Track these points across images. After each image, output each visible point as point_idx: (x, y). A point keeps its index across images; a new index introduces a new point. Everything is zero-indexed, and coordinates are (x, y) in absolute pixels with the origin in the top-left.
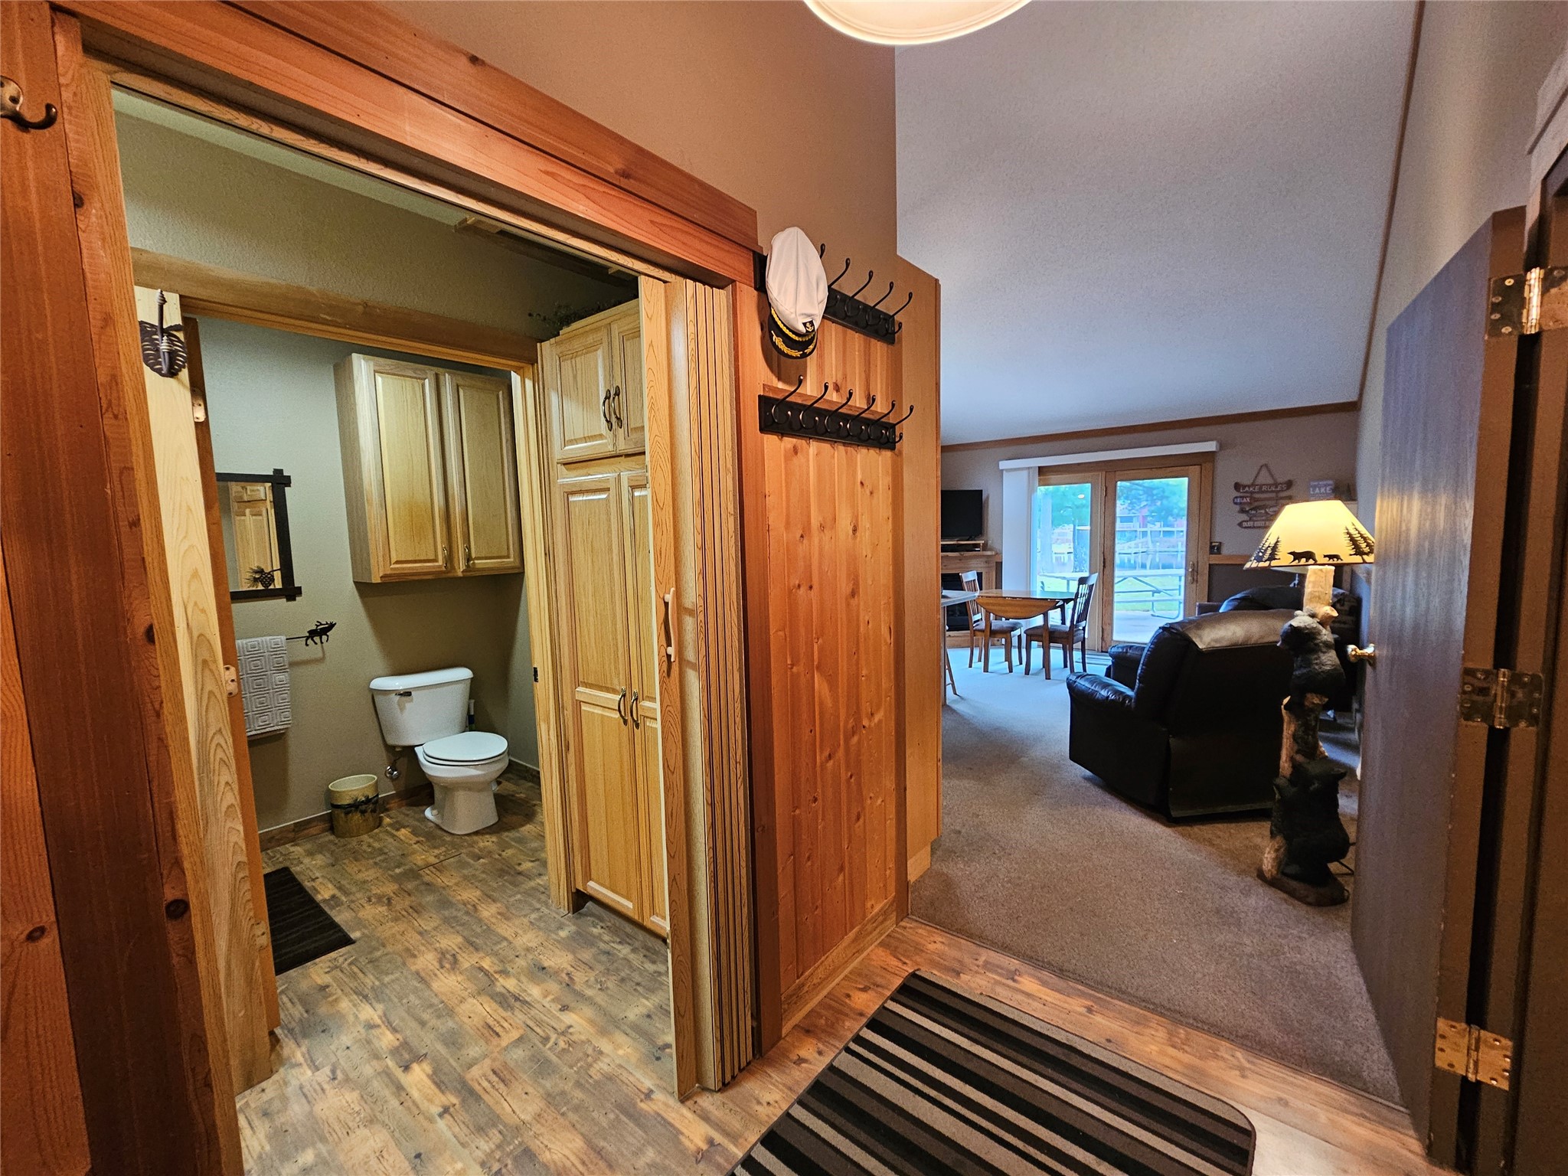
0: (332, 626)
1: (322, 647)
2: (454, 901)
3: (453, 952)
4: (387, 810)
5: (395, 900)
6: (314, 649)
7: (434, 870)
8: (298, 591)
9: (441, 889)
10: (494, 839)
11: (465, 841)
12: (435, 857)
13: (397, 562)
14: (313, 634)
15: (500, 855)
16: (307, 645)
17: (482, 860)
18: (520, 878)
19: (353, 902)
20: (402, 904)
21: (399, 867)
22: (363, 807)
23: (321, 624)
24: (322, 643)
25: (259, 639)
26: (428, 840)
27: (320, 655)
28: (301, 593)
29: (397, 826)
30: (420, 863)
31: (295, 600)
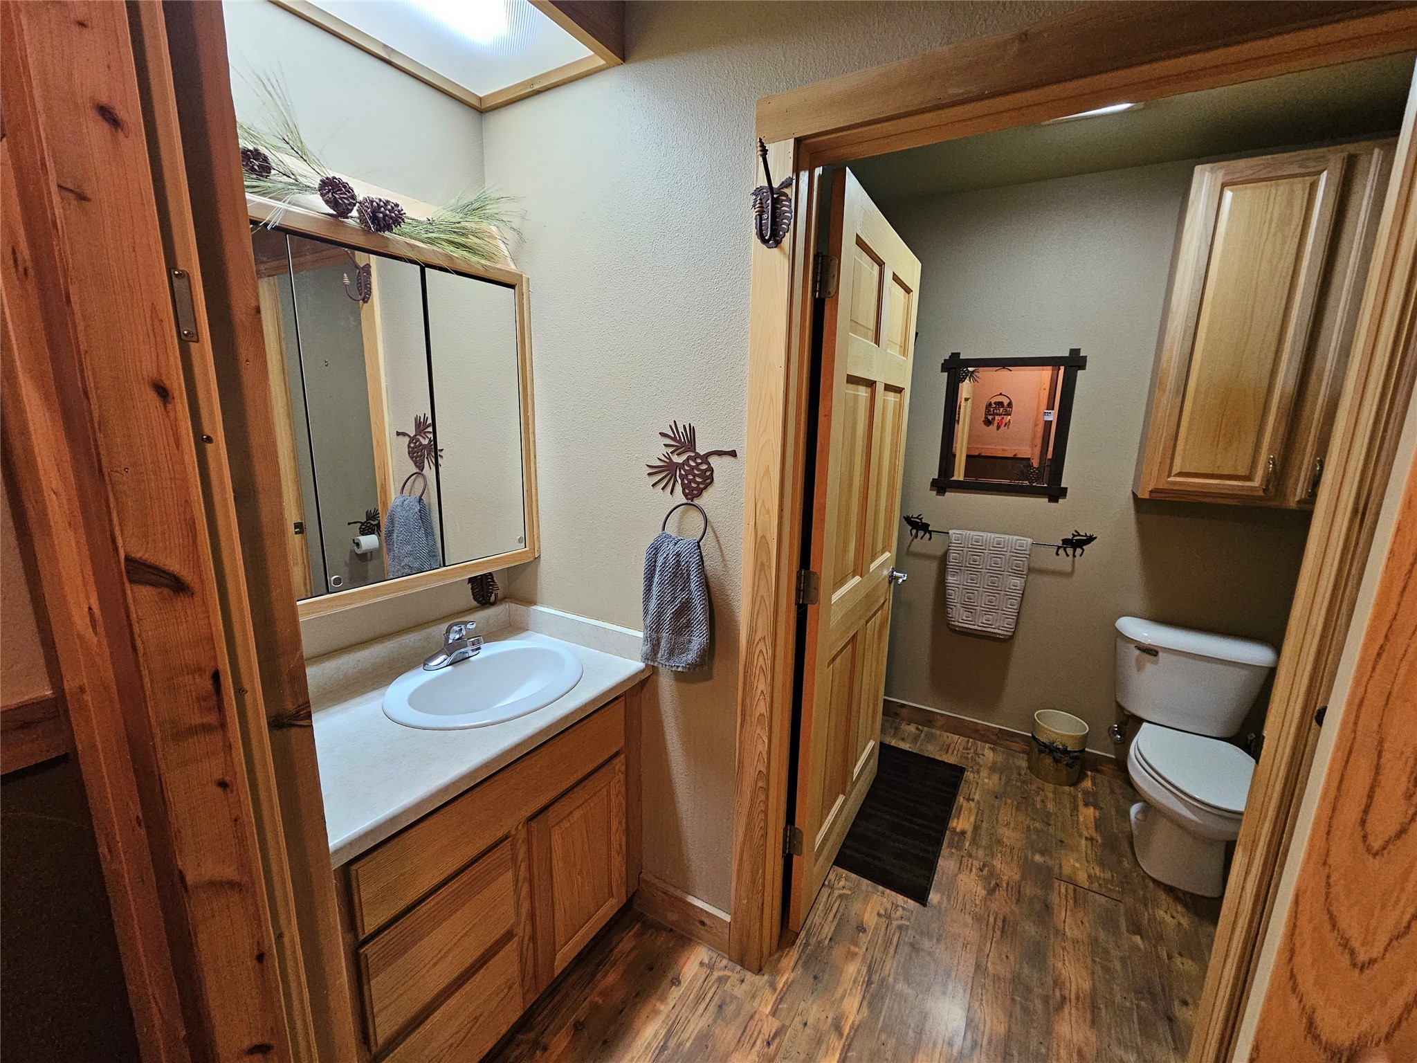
0: (1091, 539)
1: (1073, 562)
2: (1051, 961)
3: (979, 1040)
4: (1098, 771)
5: (1001, 894)
6: (1063, 561)
7: (1071, 893)
8: (1063, 493)
9: (1052, 931)
10: (1185, 922)
11: (1145, 887)
12: (1090, 876)
13: (1180, 474)
14: (1066, 542)
15: (1170, 957)
16: (1057, 554)
17: (1137, 939)
18: (1162, 1028)
19: (970, 856)
20: (1001, 904)
21: (1042, 853)
22: (1058, 755)
23: (1079, 535)
24: (1074, 556)
25: (1007, 536)
26: (1103, 846)
27: (1069, 569)
28: (1065, 496)
29: (1091, 800)
30: (1067, 870)
31: (1057, 501)
